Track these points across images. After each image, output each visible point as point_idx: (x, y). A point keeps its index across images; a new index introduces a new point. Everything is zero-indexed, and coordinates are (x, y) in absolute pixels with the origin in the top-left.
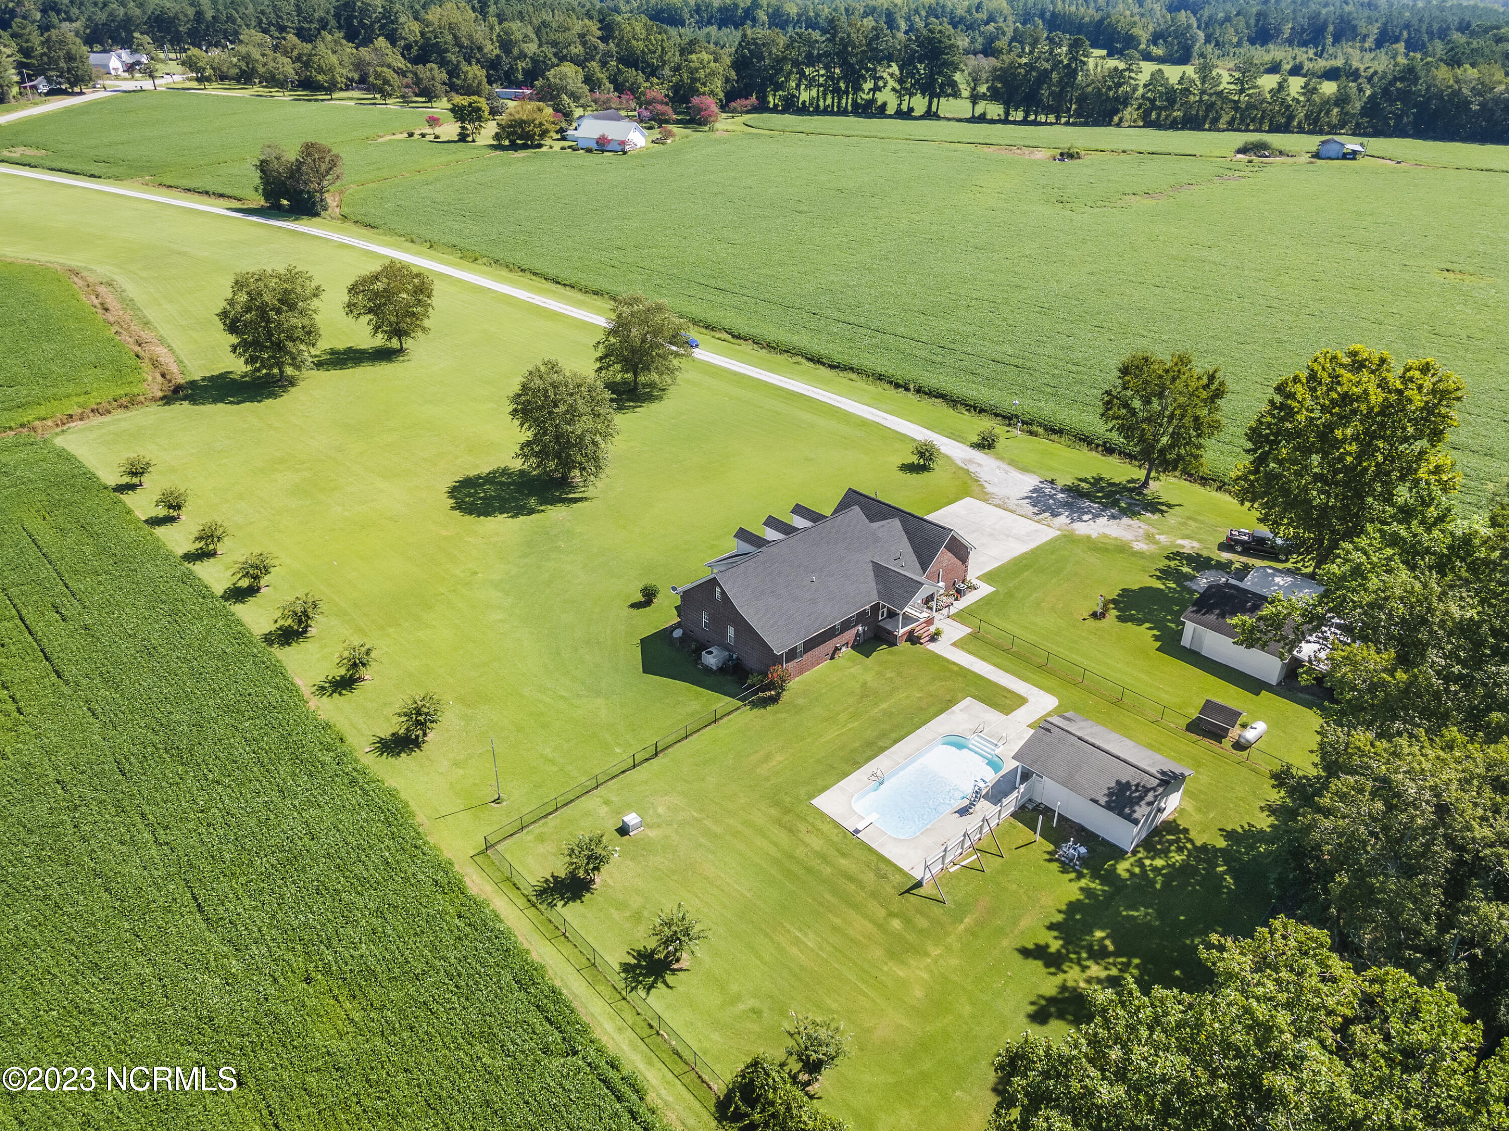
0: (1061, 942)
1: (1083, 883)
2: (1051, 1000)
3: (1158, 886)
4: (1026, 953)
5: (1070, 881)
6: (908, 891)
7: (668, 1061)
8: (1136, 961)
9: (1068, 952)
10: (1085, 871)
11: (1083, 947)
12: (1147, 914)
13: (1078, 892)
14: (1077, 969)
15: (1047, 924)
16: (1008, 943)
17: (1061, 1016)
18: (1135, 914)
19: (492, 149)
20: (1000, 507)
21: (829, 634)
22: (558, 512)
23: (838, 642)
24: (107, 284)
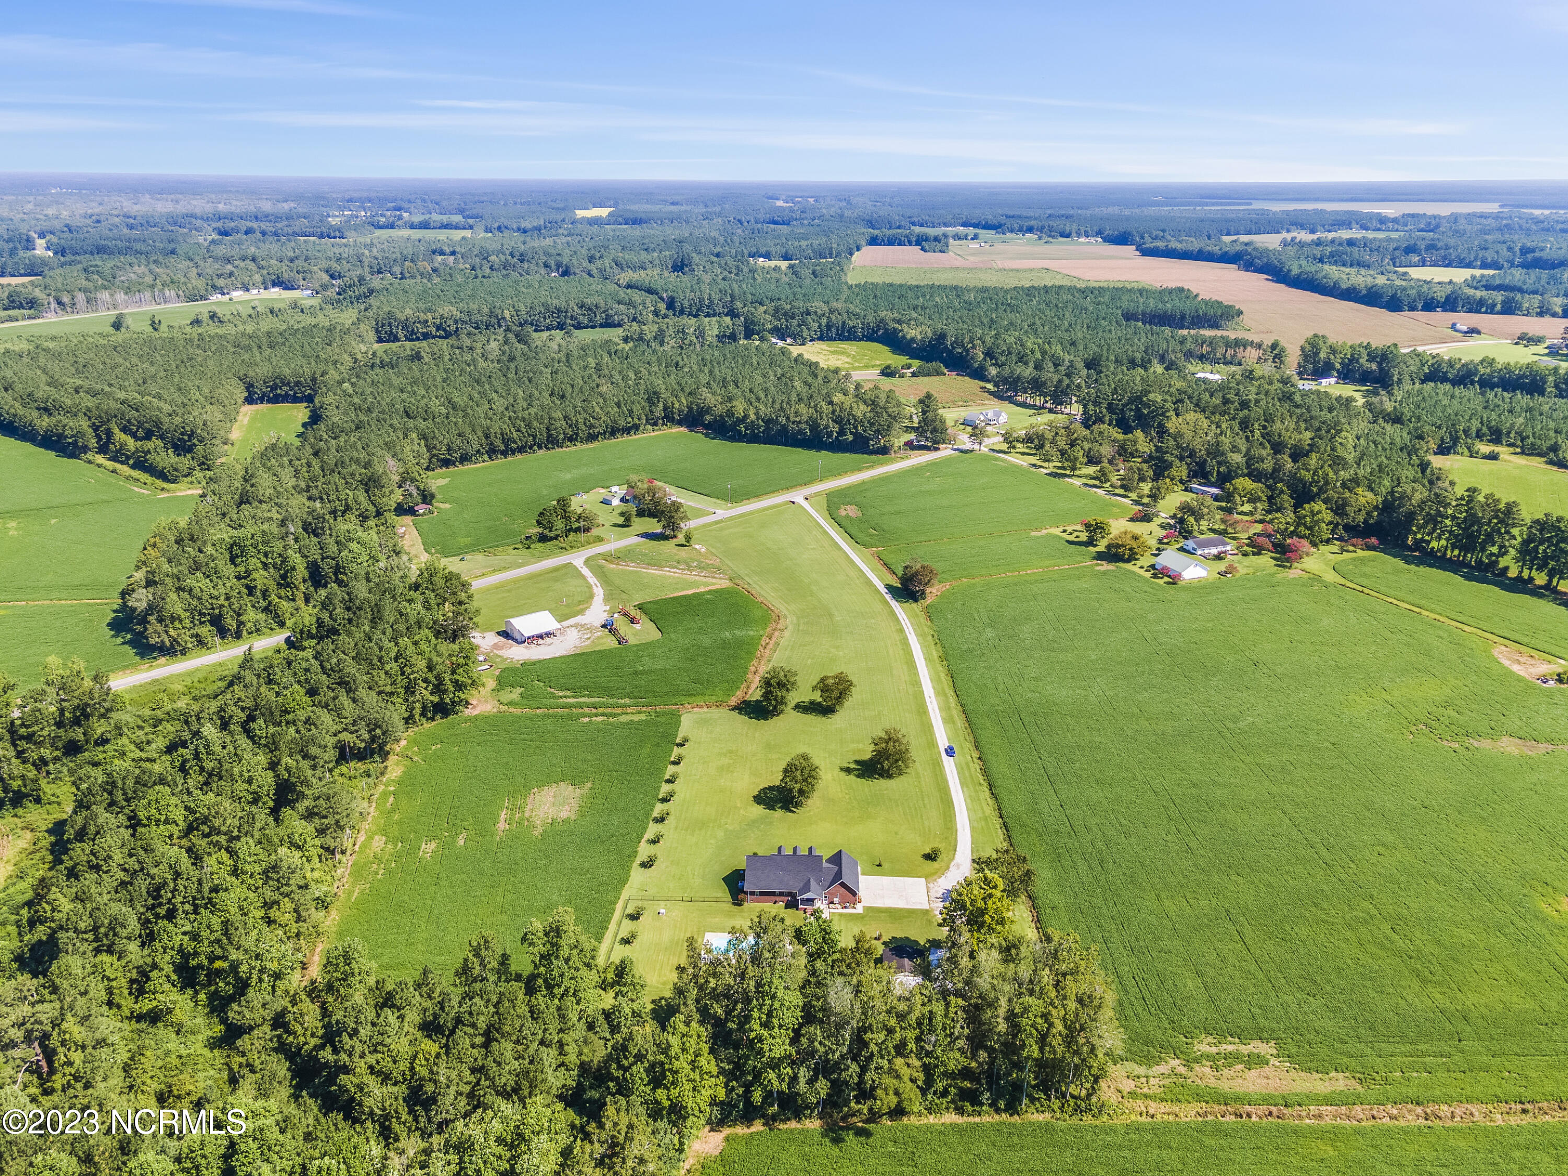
19: (1095, 558)
20: (928, 888)
21: (773, 894)
22: (779, 813)
23: (778, 898)
24: (782, 631)
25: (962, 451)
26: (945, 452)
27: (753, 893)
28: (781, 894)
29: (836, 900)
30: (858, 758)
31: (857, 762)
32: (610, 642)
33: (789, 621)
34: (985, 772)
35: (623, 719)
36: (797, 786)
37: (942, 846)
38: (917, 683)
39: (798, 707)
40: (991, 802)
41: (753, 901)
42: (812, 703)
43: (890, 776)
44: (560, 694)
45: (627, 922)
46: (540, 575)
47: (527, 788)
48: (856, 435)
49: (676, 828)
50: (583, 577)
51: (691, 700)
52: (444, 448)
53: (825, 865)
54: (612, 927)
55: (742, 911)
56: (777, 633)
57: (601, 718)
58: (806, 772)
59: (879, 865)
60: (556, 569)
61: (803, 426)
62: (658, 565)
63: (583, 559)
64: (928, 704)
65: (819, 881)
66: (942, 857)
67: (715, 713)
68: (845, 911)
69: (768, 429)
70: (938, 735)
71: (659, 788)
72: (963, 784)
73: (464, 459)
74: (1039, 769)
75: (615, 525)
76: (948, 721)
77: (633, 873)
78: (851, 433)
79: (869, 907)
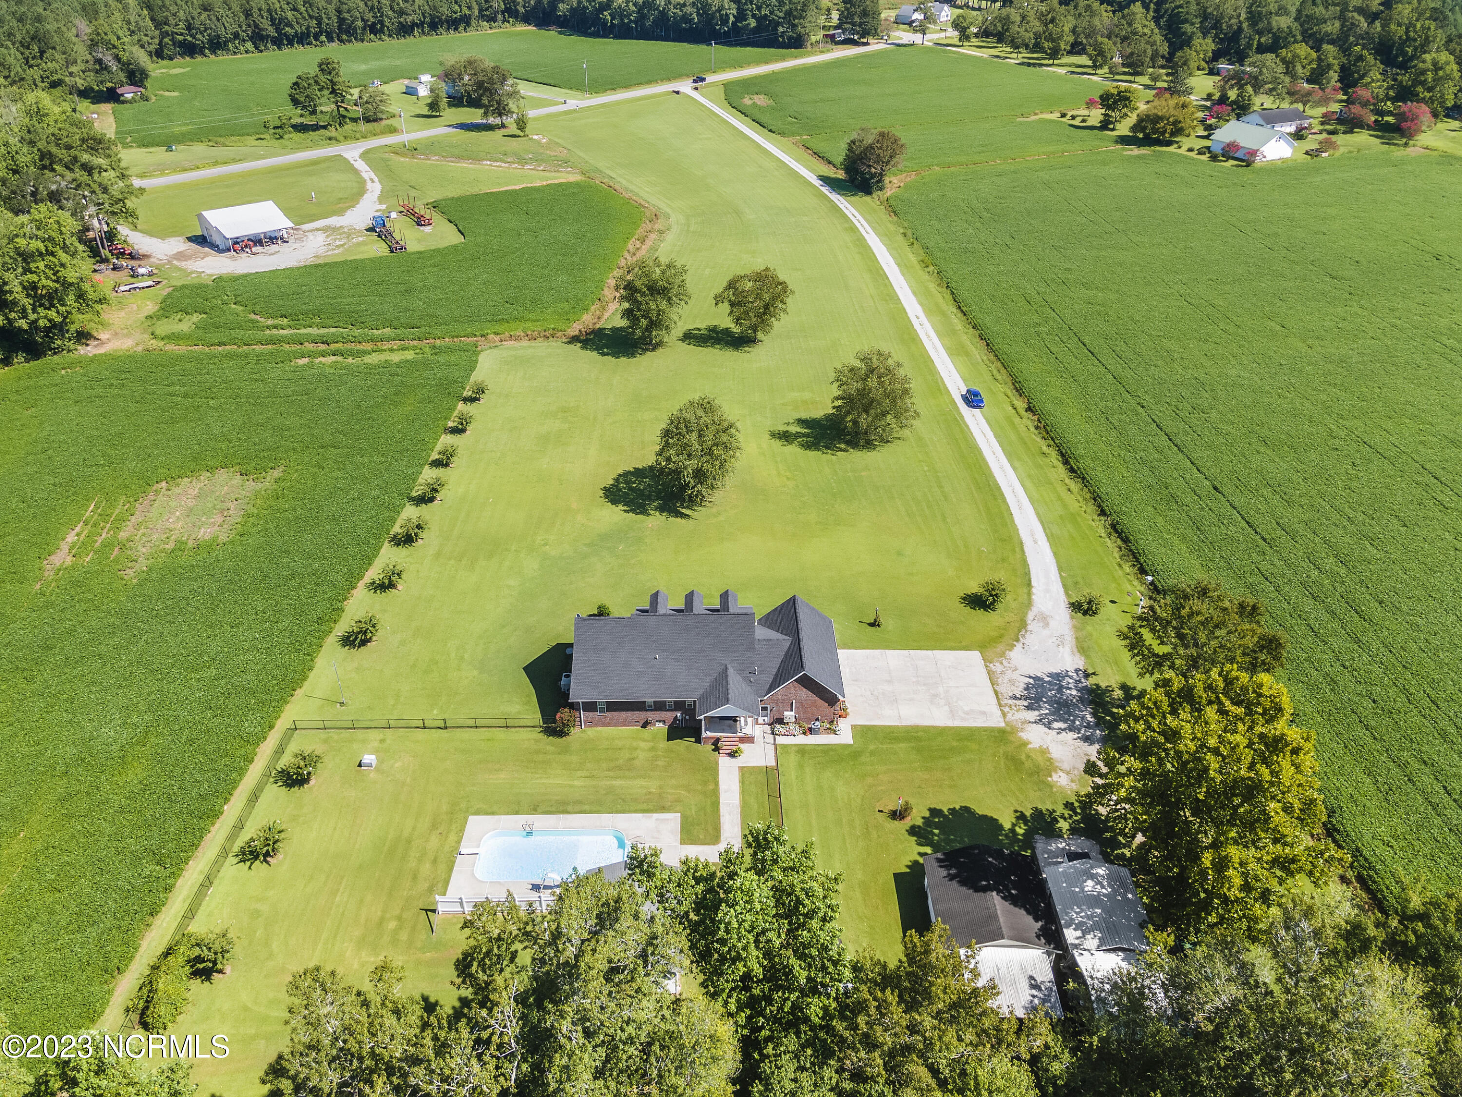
4: (424, 1000)
16: (427, 989)
19: (1117, 142)
20: (991, 674)
21: (638, 706)
22: (656, 520)
23: (650, 716)
24: (661, 232)
25: (898, 45)
26: (875, 46)
27: (590, 707)
28: (659, 706)
29: (789, 715)
30: (804, 415)
31: (801, 422)
32: (378, 249)
33: (676, 219)
34: (1046, 430)
35: (373, 359)
36: (692, 464)
37: (1000, 575)
38: (891, 297)
39: (688, 337)
40: (1075, 486)
41: (590, 723)
42: (714, 330)
43: (869, 445)
44: (270, 322)
45: (274, 792)
46: (288, 169)
47: (146, 481)
48: (760, 20)
49: (438, 555)
50: (356, 172)
51: (498, 328)
52: (181, 25)
53: (761, 633)
54: (232, 810)
55: (565, 750)
56: (653, 236)
57: (331, 359)
58: (709, 435)
59: (874, 624)
60: (315, 162)
61: (689, 9)
62: (476, 158)
63: (361, 151)
64: (917, 326)
65: (748, 675)
66: (1008, 601)
67: (541, 347)
68: (811, 739)
69: (642, 17)
70: (944, 374)
71: (414, 477)
72: (1010, 456)
73: (217, 45)
74: (1147, 424)
75: (418, 116)
76: (956, 351)
77: (320, 662)
78: (754, 16)
79: (865, 726)
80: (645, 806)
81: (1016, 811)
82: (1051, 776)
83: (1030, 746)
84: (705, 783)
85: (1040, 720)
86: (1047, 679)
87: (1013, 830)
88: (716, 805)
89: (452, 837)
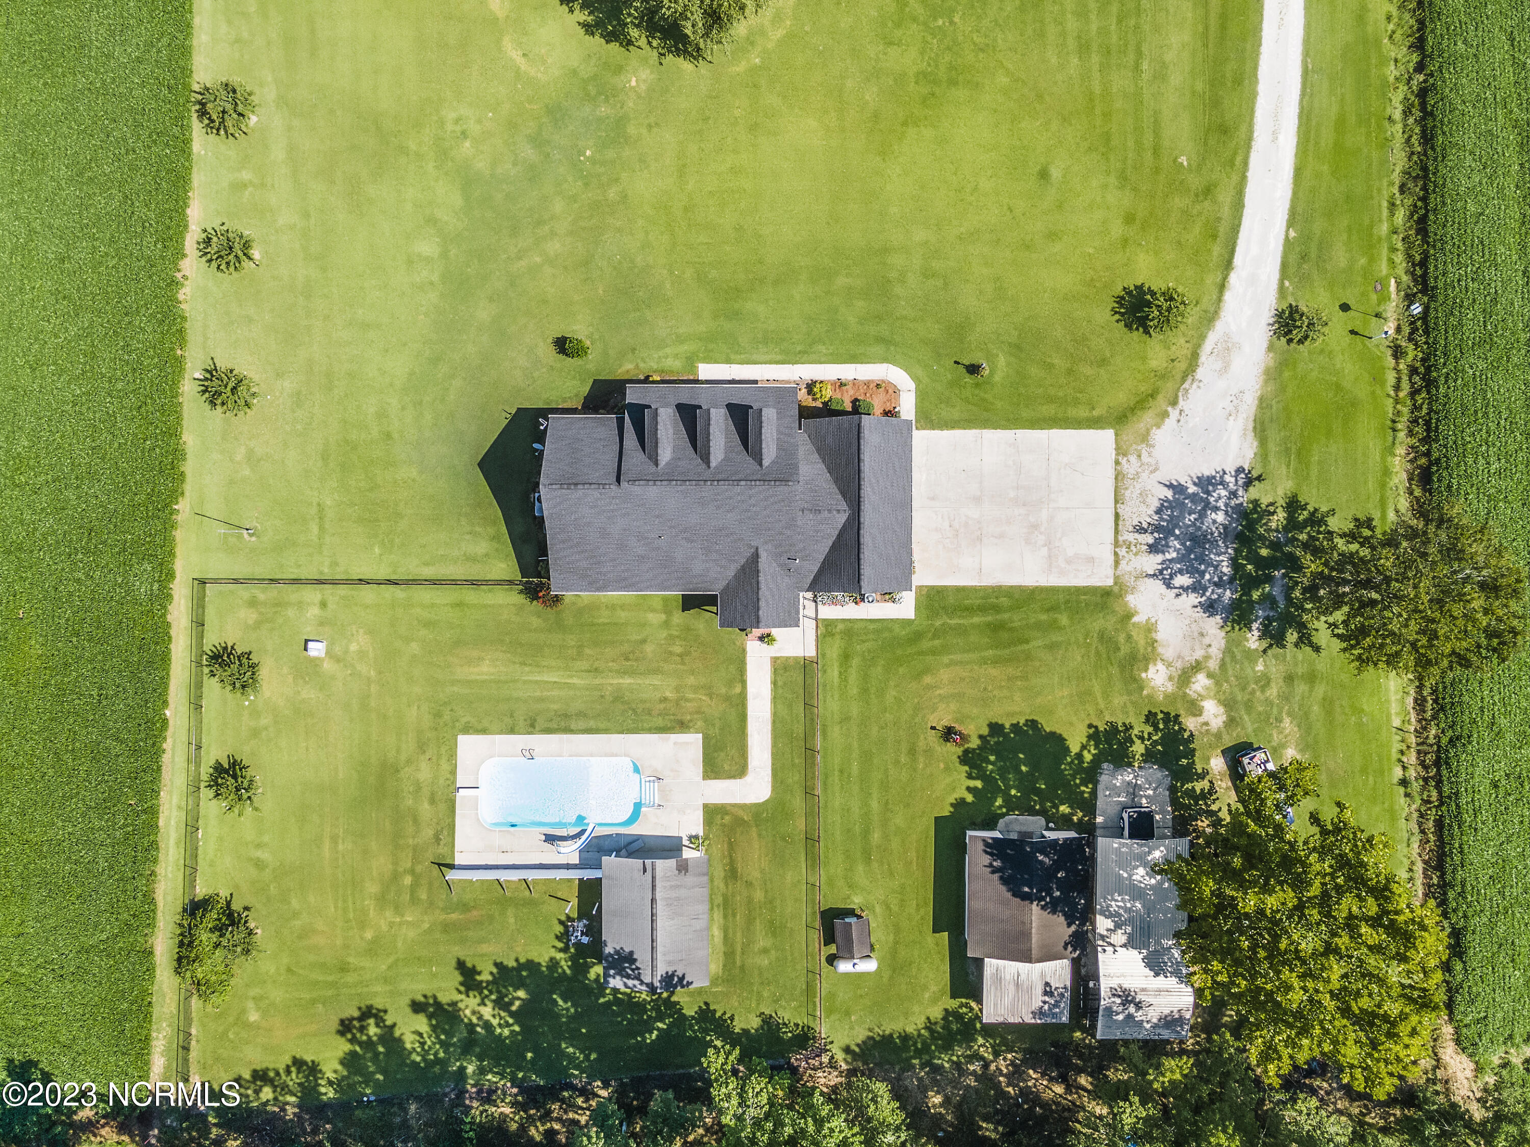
0: (490, 978)
1: (560, 956)
2: (438, 1004)
3: (602, 1000)
4: (461, 965)
5: (554, 947)
6: (439, 865)
7: (188, 853)
8: (517, 1028)
9: (486, 988)
10: (572, 950)
11: (499, 992)
12: (567, 1009)
13: (547, 959)
14: (478, 1000)
15: (498, 961)
16: (460, 952)
17: (430, 1017)
18: (560, 1002)
20: (1119, 478)
45: (216, 688)
54: (177, 717)
59: (977, 366)
68: (863, 611)
79: (933, 587)
80: (660, 722)
81: (1090, 726)
82: (1146, 670)
83: (1135, 619)
84: (730, 684)
85: (1161, 572)
86: (1192, 489)
87: (1079, 756)
88: (743, 718)
89: (445, 766)
